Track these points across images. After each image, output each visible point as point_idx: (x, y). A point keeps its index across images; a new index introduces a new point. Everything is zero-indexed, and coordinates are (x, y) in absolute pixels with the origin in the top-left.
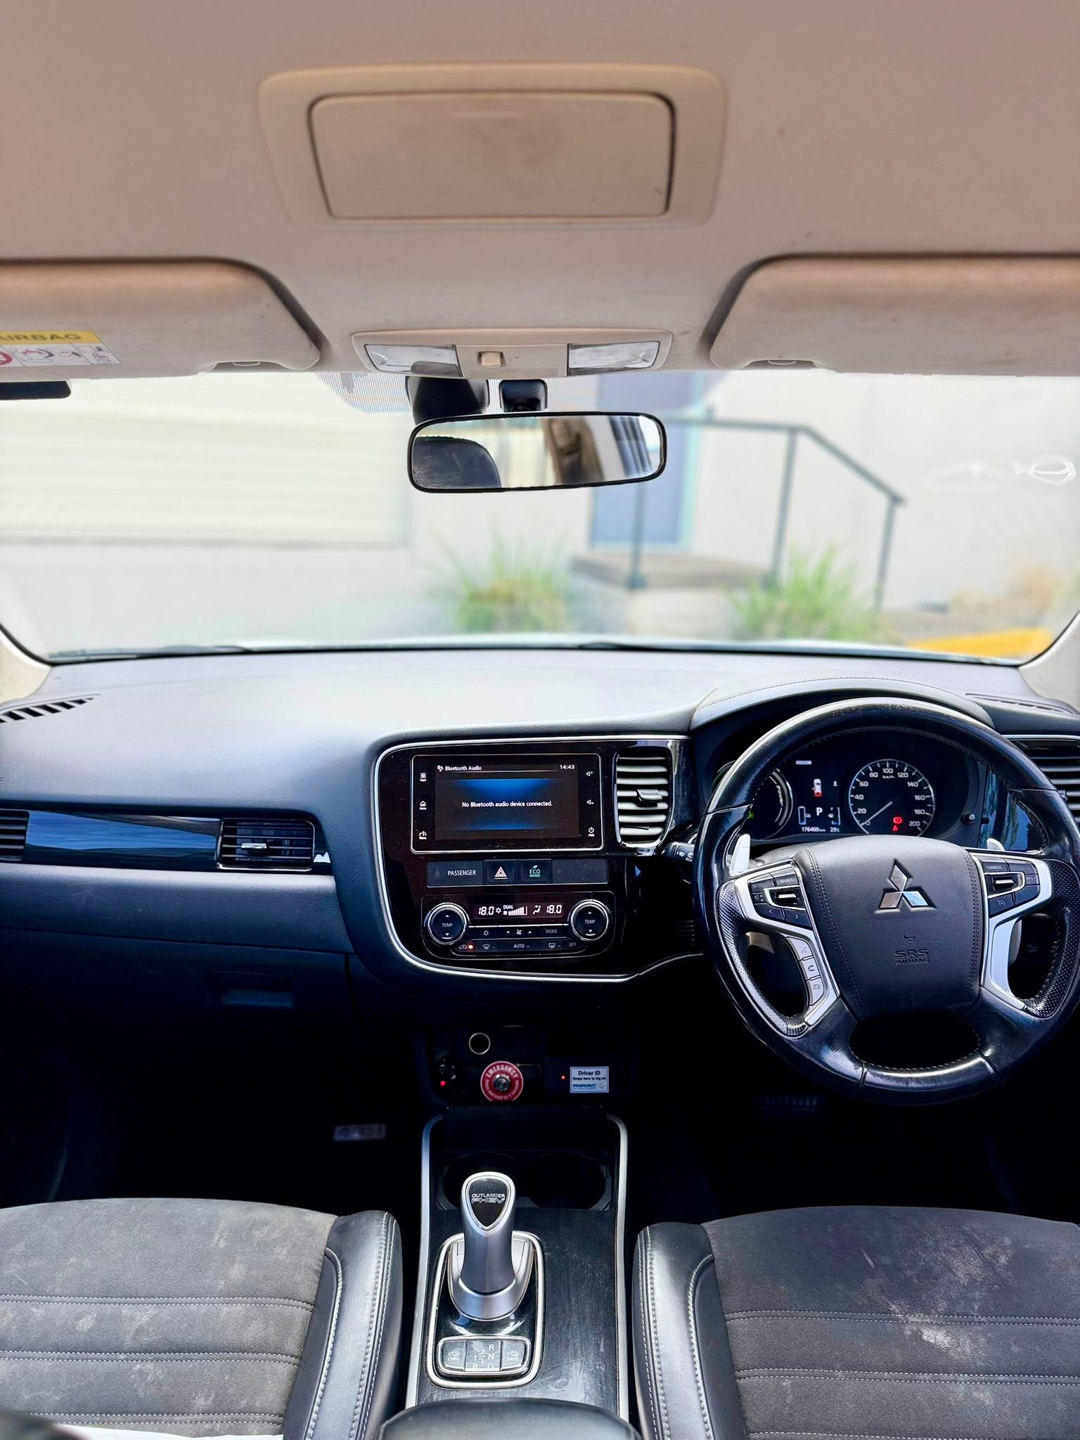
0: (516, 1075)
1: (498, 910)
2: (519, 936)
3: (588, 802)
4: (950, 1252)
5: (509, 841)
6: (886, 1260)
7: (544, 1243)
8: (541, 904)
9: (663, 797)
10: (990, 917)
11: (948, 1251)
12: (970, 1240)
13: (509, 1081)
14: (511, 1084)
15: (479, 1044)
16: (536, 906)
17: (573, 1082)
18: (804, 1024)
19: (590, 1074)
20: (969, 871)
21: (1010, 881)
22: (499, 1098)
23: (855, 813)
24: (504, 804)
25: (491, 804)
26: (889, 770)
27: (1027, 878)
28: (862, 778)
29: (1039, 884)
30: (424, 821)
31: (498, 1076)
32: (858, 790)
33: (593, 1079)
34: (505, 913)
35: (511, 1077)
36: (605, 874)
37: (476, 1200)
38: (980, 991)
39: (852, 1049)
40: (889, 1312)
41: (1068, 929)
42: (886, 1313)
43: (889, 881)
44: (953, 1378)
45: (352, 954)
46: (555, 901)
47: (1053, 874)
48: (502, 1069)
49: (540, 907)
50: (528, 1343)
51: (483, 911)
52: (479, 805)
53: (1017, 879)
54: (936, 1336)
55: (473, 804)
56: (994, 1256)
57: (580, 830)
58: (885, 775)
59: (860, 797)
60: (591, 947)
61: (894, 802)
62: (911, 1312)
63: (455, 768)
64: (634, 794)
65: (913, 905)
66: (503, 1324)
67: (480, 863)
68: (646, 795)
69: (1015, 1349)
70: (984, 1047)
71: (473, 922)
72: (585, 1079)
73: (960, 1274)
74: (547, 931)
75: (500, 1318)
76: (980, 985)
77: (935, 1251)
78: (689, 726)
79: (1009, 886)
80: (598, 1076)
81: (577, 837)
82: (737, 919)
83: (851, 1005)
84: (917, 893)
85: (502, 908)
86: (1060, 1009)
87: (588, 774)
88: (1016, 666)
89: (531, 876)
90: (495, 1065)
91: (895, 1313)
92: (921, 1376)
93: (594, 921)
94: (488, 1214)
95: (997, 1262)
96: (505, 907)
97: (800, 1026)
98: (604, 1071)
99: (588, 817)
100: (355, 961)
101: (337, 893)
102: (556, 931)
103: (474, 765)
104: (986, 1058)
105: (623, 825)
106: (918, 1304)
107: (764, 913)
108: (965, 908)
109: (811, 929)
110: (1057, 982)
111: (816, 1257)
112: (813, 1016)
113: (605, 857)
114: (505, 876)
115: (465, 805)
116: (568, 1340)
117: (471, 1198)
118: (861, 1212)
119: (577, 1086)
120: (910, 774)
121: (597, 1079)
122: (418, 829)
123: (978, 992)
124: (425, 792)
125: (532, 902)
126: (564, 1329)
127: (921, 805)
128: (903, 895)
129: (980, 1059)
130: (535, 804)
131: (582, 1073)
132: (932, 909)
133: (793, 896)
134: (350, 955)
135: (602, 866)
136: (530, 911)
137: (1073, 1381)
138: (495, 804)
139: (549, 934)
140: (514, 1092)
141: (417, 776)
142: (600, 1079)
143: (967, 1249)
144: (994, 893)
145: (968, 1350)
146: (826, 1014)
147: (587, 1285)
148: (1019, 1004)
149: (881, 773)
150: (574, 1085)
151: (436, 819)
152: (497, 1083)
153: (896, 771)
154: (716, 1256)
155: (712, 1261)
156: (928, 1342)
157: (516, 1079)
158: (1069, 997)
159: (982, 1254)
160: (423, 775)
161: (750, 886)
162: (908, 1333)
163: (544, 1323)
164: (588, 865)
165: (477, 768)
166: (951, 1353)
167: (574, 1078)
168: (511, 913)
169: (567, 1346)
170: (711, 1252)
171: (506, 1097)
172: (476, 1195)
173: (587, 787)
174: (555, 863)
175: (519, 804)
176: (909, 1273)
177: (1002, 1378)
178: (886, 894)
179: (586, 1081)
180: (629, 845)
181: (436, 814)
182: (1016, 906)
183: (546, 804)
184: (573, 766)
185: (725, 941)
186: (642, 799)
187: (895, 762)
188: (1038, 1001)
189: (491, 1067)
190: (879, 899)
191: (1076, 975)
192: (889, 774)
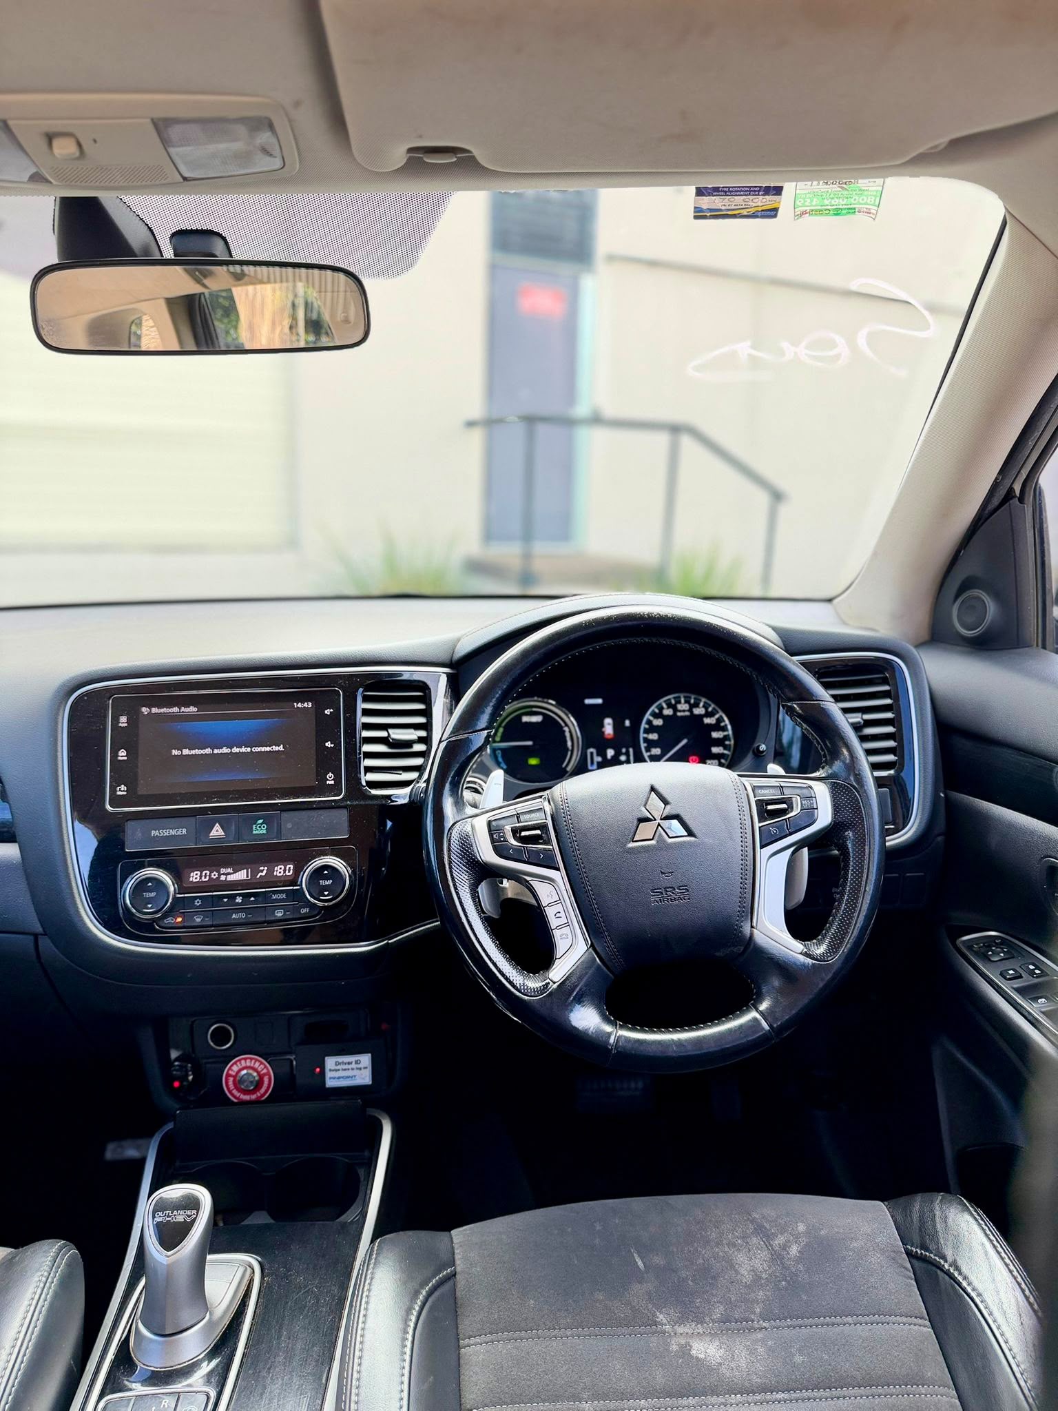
0: (265, 1071)
1: (215, 875)
2: (238, 904)
3: (327, 744)
4: (734, 1245)
5: (229, 792)
6: (658, 1260)
7: (267, 1266)
8: (268, 865)
9: (419, 737)
10: (762, 847)
11: (732, 1245)
12: (760, 1230)
13: (257, 1078)
14: (259, 1084)
15: (221, 1036)
16: (262, 868)
17: (329, 1075)
18: (548, 981)
19: (349, 1063)
20: (735, 795)
21: (784, 806)
22: (247, 1098)
23: (648, 754)
24: (225, 750)
25: (208, 751)
26: (685, 707)
27: (803, 802)
28: (655, 715)
29: (817, 809)
30: (123, 773)
31: (244, 1072)
32: (652, 729)
33: (353, 1069)
34: (223, 878)
35: (258, 1073)
36: (345, 825)
37: (160, 1219)
38: (752, 935)
39: (607, 1009)
40: (655, 1324)
41: (851, 859)
42: (651, 1325)
43: (643, 809)
44: (723, 1400)
45: (41, 934)
46: (284, 861)
47: (833, 797)
48: (248, 1064)
49: (266, 868)
50: (213, 1394)
51: (195, 877)
52: (193, 752)
53: (792, 803)
54: (707, 1349)
55: (186, 752)
56: (785, 1247)
57: (317, 776)
58: (680, 711)
59: (654, 736)
60: (329, 911)
61: (688, 739)
62: (682, 1320)
63: (164, 710)
64: (383, 734)
65: (671, 836)
66: (187, 1371)
67: (192, 820)
68: (397, 734)
69: (798, 1359)
70: (759, 998)
71: (181, 890)
72: (343, 1070)
73: (743, 1271)
74: (274, 897)
75: (182, 1366)
76: (752, 927)
77: (718, 1244)
78: (452, 658)
79: (784, 812)
80: (359, 1066)
81: (314, 785)
82: (472, 863)
83: (603, 956)
84: (675, 822)
85: (218, 871)
86: (844, 949)
87: (327, 712)
88: (830, 600)
89: (254, 832)
90: (240, 1060)
91: (662, 1325)
92: (685, 1401)
93: (331, 881)
94: (171, 1236)
95: (788, 1253)
96: (223, 870)
97: (544, 983)
98: (366, 1059)
99: (326, 761)
100: (46, 944)
101: (23, 862)
102: (284, 896)
103: (187, 706)
104: (761, 1013)
105: (369, 769)
106: (690, 1312)
107: (505, 853)
108: (731, 839)
109: (558, 869)
110: (840, 920)
111: (576, 1262)
112: (558, 973)
113: (345, 807)
114: (223, 834)
115: (175, 752)
116: (265, 1387)
117: (154, 1217)
118: (637, 1204)
119: (334, 1078)
120: (706, 709)
121: (357, 1069)
122: (115, 783)
123: (748, 935)
124: (125, 739)
125: (255, 863)
126: (264, 1373)
127: (719, 742)
128: (659, 825)
129: (753, 1014)
130: (263, 749)
131: (340, 1064)
132: (692, 839)
133: (538, 832)
134: (39, 936)
135: (342, 817)
136: (254, 874)
137: (863, 1393)
138: (213, 751)
139: (276, 899)
140: (263, 1090)
141: (115, 720)
142: (360, 1069)
143: (755, 1240)
144: (766, 820)
145: (743, 1364)
146: (574, 968)
147: (306, 1316)
148: (798, 946)
149: (675, 710)
150: (330, 1078)
151: (139, 770)
152: (242, 1081)
153: (692, 706)
154: (458, 1269)
155: (454, 1275)
156: (697, 1358)
157: (265, 1074)
158: (853, 935)
159: (771, 1245)
160: (123, 719)
161: (489, 823)
162: (674, 1347)
163: (241, 1366)
164: (324, 815)
165: (193, 709)
166: (723, 1369)
167: (330, 1070)
168: (230, 878)
169: (262, 1395)
170: (452, 1263)
171: (253, 1097)
172: (160, 1214)
173: (325, 728)
174: (285, 815)
175: (243, 750)
176: (683, 1274)
177: (780, 1396)
178: (641, 824)
179: (344, 1072)
180: (374, 792)
181: (139, 764)
182: (791, 834)
183: (276, 748)
184: (310, 704)
185: (456, 889)
186: (393, 739)
187: (690, 698)
188: (820, 943)
189: (235, 1063)
190: (633, 830)
191: (860, 911)
192: (684, 711)
